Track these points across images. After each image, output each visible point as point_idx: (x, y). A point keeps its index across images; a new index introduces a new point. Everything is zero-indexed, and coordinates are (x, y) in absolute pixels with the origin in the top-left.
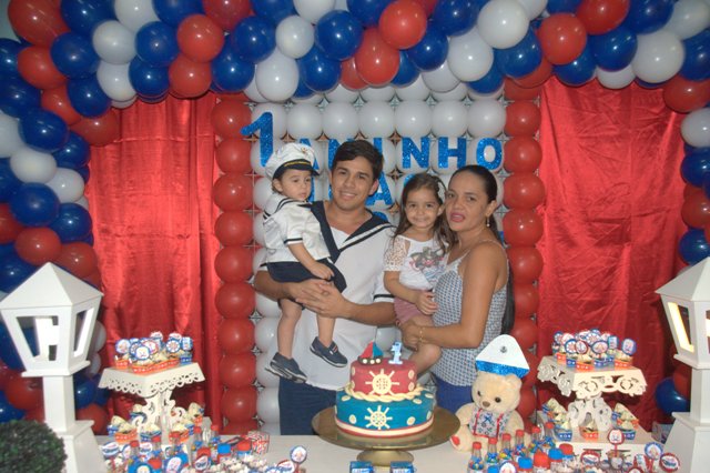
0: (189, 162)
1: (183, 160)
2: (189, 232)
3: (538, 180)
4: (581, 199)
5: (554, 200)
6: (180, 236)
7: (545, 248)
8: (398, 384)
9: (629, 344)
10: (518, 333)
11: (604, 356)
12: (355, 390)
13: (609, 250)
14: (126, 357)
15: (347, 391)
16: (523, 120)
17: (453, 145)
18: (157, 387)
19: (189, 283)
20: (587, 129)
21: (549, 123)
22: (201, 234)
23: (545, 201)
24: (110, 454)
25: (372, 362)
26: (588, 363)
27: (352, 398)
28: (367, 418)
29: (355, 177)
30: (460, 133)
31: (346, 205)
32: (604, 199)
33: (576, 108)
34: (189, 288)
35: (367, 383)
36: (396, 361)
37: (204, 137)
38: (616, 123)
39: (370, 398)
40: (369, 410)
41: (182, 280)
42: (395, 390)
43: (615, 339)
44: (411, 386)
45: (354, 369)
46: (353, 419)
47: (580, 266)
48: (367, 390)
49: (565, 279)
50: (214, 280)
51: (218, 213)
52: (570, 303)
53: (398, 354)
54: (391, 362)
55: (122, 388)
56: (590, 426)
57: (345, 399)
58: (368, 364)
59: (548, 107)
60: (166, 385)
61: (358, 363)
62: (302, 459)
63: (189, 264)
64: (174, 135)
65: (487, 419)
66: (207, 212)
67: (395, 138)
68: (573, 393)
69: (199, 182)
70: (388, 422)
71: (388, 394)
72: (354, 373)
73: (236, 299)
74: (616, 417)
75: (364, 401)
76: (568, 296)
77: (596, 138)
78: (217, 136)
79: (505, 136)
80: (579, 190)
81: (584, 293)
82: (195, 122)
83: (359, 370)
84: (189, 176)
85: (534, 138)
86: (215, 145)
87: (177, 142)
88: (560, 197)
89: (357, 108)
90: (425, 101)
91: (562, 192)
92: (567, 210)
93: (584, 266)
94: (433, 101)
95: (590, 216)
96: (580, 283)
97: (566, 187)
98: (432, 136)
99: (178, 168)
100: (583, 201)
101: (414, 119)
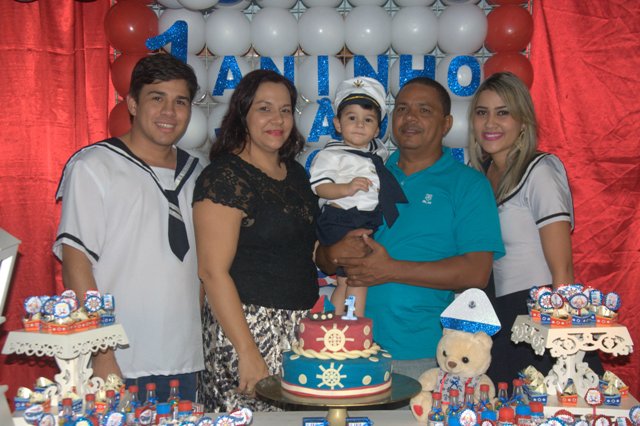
0: (75, 81)
1: (66, 79)
4: (585, 133)
8: (352, 340)
9: (612, 298)
11: (584, 311)
12: (305, 348)
13: (623, 199)
14: (36, 317)
15: (296, 351)
16: (510, 31)
18: (79, 348)
20: (596, 39)
21: (545, 38)
24: (34, 418)
25: (324, 317)
26: (565, 318)
27: (302, 357)
28: (318, 376)
30: (425, 48)
32: (615, 132)
33: (580, 13)
35: (318, 339)
37: (97, 53)
38: (635, 31)
39: (322, 356)
40: (321, 367)
42: (349, 346)
43: (597, 295)
44: (367, 343)
45: (302, 325)
46: (303, 379)
48: (319, 347)
54: (344, 318)
55: (35, 351)
56: (569, 390)
57: (293, 358)
58: (319, 320)
59: (543, 11)
60: (89, 347)
61: (308, 319)
62: (248, 422)
64: (53, 46)
65: (453, 383)
67: (344, 55)
68: (547, 351)
69: (90, 109)
70: (342, 381)
71: (341, 351)
72: (303, 330)
74: (603, 385)
75: (316, 359)
77: (607, 51)
78: (111, 48)
79: (486, 51)
80: (582, 120)
81: (589, 253)
82: (82, 29)
83: (309, 326)
84: (75, 101)
85: (524, 54)
86: (109, 60)
87: (57, 54)
88: (557, 131)
89: (296, 15)
90: (383, 6)
91: (559, 124)
92: (566, 147)
93: (588, 218)
94: (393, 5)
95: (596, 154)
96: (583, 241)
97: (565, 117)
98: (392, 53)
99: (61, 90)
100: (588, 135)
101: (368, 31)
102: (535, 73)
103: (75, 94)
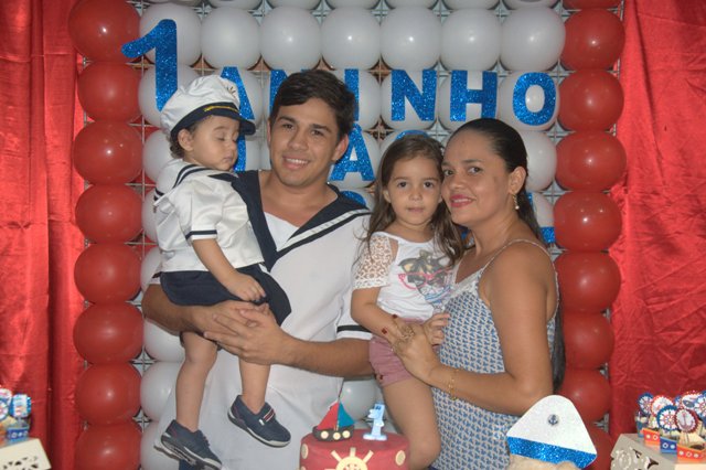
0: (30, 97)
1: (20, 94)
2: (29, 218)
3: (616, 143)
4: (689, 175)
5: (641, 177)
6: (13, 224)
7: (624, 255)
10: (577, 394)
16: (594, 42)
17: (474, 84)
19: (28, 303)
21: (639, 54)
22: (50, 221)
23: (627, 177)
25: (337, 436)
26: (698, 447)
29: (307, 131)
30: (486, 63)
31: (292, 178)
33: (685, 21)
34: (27, 312)
36: (376, 435)
37: (58, 58)
41: (15, 298)
45: (306, 447)
47: (685, 286)
49: (659, 307)
50: (73, 300)
51: (83, 186)
52: (667, 348)
53: (378, 424)
54: (367, 437)
58: (330, 439)
59: (637, 18)
61: (313, 438)
63: (28, 271)
66: (61, 184)
67: (379, 71)
69: (48, 133)
72: (306, 455)
73: (110, 332)
76: (664, 336)
78: (79, 56)
79: (561, 69)
80: (685, 160)
81: (691, 331)
82: (42, 30)
83: (314, 450)
84: (30, 122)
85: (611, 72)
86: (76, 71)
87: (8, 62)
88: (652, 172)
89: (319, 18)
90: (431, 8)
91: (656, 164)
92: (664, 193)
93: (692, 286)
94: (444, 8)
95: (703, 203)
96: (684, 316)
97: (663, 155)
98: (442, 69)
99: (10, 107)
100: (691, 178)
101: (411, 39)
102: (626, 98)
103: (31, 113)
